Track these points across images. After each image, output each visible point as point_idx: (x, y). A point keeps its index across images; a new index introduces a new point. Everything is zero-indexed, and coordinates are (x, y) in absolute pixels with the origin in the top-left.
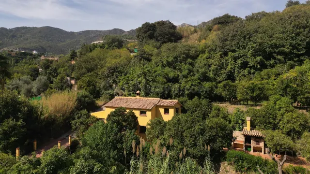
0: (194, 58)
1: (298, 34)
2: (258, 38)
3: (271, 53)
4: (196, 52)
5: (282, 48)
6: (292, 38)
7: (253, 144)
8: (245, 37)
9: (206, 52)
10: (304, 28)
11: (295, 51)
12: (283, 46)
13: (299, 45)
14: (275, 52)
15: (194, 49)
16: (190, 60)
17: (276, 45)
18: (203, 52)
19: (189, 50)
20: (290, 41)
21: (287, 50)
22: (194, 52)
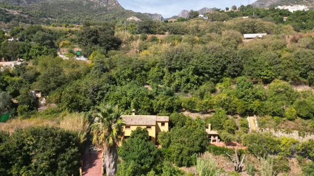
0: (147, 70)
1: (217, 62)
2: (194, 61)
3: (202, 72)
4: (148, 65)
5: (208, 70)
6: (214, 64)
7: (212, 138)
8: (185, 59)
9: (156, 67)
10: (221, 57)
11: (215, 72)
12: (209, 69)
13: (217, 68)
14: (204, 72)
15: (147, 64)
16: (144, 72)
17: (205, 68)
18: (153, 66)
19: (143, 64)
20: (212, 66)
21: (211, 72)
22: (147, 66)
